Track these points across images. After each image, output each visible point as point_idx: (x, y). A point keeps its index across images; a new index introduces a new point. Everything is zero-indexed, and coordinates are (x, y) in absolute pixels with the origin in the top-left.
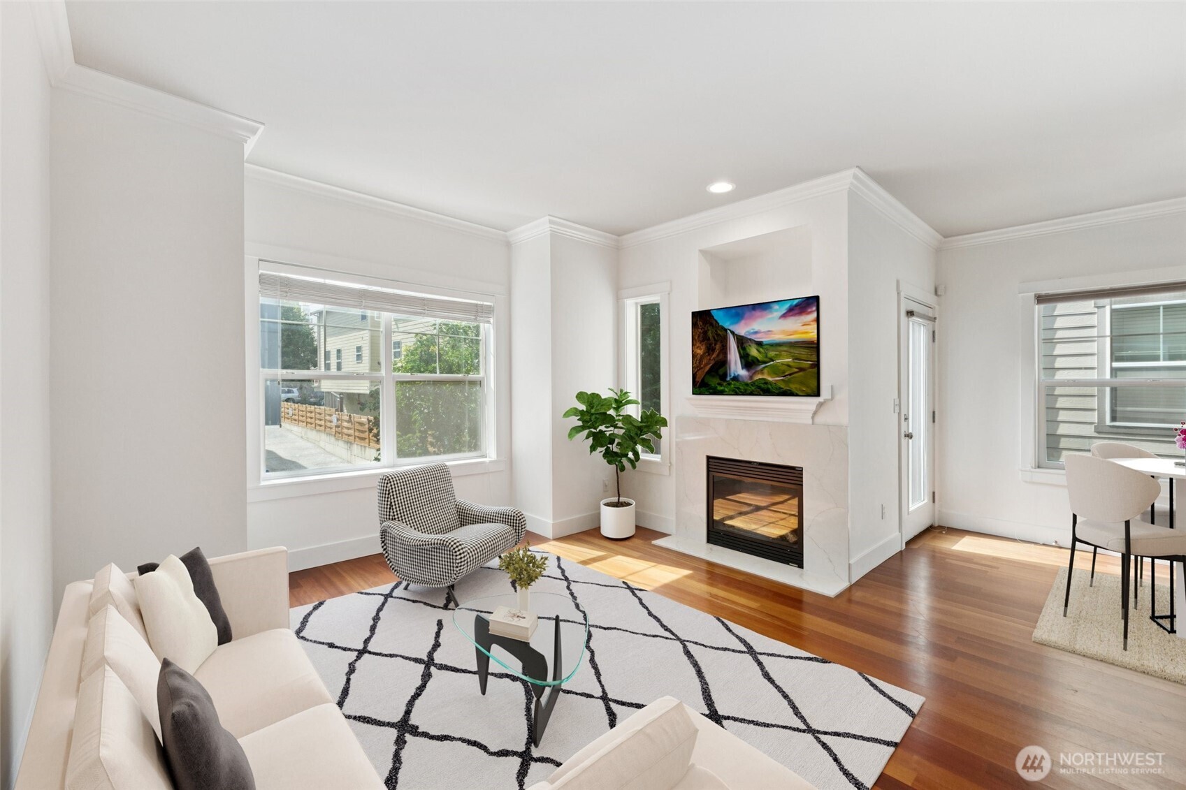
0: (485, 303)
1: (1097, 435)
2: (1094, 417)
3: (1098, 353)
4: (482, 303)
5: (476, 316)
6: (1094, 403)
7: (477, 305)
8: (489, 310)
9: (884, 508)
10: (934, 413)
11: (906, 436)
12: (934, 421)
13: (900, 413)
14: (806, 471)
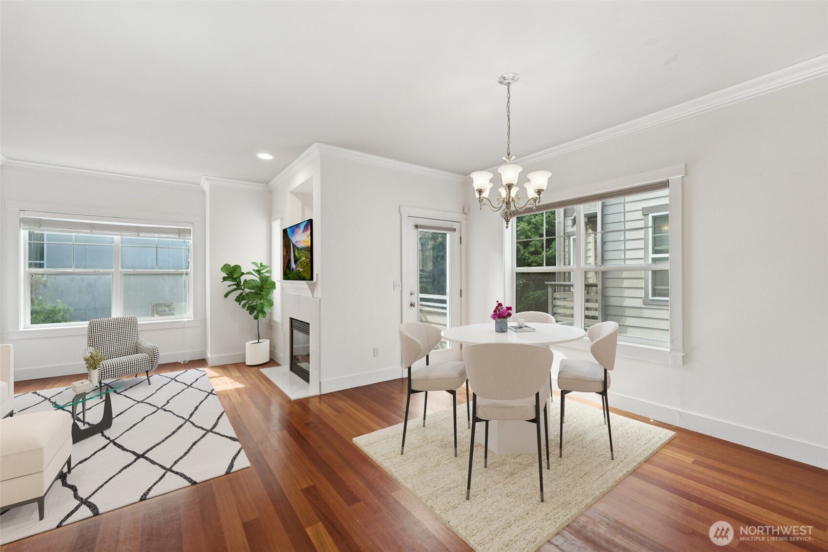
0: (185, 228)
1: (644, 306)
2: (641, 293)
3: (645, 247)
4: (183, 227)
5: (179, 236)
6: (641, 284)
7: (179, 229)
8: (188, 232)
9: (377, 350)
10: (461, 290)
11: (412, 305)
12: (461, 296)
13: (402, 290)
14: (310, 325)
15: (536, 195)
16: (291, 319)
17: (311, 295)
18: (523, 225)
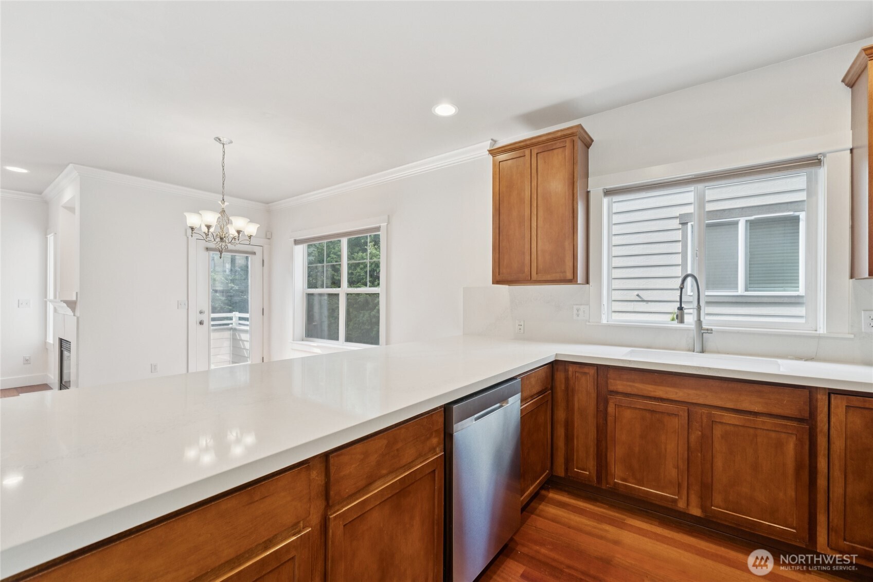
9: (155, 366)
10: (263, 309)
11: (201, 323)
12: (263, 314)
13: (188, 309)
14: (71, 344)
15: (236, 234)
16: (61, 340)
17: (72, 314)
18: (312, 249)
